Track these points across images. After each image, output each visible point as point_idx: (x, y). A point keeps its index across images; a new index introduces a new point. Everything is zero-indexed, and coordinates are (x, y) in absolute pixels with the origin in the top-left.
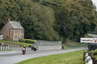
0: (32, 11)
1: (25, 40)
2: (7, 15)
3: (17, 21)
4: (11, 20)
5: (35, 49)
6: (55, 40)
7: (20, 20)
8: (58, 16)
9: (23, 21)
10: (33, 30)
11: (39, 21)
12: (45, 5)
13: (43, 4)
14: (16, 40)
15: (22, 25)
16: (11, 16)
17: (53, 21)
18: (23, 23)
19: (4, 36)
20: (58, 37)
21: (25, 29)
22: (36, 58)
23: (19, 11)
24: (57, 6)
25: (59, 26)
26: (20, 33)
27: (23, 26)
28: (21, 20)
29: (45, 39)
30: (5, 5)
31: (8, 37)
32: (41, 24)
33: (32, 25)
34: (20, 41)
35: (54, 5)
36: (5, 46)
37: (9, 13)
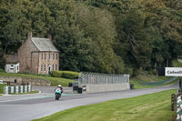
0: (74, 18)
1: (61, 72)
2: (27, 25)
3: (46, 37)
4: (35, 35)
5: (80, 90)
6: (117, 72)
7: (51, 34)
8: (122, 27)
9: (57, 36)
10: (75, 53)
11: (86, 36)
12: (97, 6)
13: (93, 5)
14: (44, 72)
15: (54, 44)
16: (33, 27)
17: (113, 37)
18: (57, 40)
19: (21, 66)
20: (122, 66)
21: (61, 51)
22: (82, 107)
23: (49, 18)
24: (119, 8)
25: (123, 46)
26: (51, 59)
27: (56, 46)
28: (53, 35)
29: (99, 69)
30: (22, 6)
31: (28, 68)
32: (89, 41)
33: (74, 44)
34: (52, 74)
35: (115, 5)
36: (24, 85)
37: (30, 21)
